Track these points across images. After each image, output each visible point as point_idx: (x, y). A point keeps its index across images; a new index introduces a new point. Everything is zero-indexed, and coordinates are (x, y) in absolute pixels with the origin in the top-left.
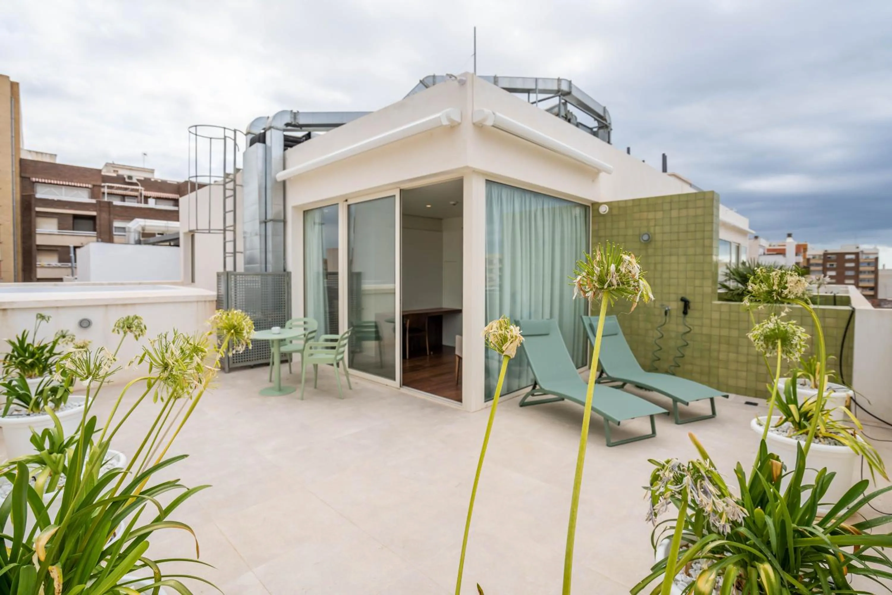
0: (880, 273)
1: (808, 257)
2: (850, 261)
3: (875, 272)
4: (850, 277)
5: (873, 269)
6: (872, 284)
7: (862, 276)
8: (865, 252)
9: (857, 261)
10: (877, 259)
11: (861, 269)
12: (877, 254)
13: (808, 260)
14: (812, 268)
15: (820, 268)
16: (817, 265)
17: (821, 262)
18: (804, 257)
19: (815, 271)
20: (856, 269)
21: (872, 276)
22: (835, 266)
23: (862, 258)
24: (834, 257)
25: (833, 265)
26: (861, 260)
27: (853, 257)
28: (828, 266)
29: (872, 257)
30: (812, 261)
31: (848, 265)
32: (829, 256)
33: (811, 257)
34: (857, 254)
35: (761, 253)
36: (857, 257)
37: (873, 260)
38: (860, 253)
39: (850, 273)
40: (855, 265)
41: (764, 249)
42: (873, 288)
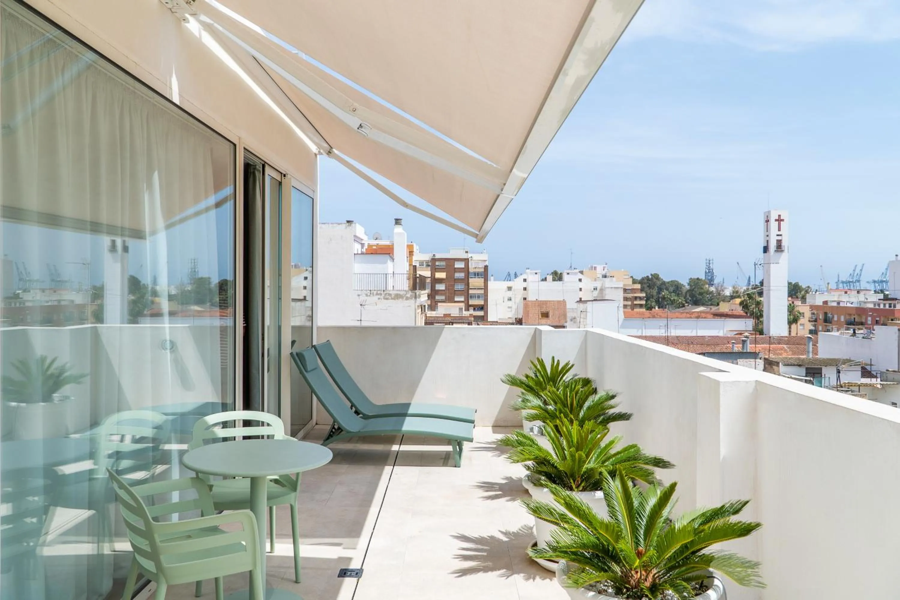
0: (489, 287)
2: (460, 270)
4: (460, 293)
6: (481, 302)
7: (472, 291)
8: (474, 258)
9: (466, 270)
10: (486, 268)
11: (471, 281)
13: (415, 267)
20: (466, 281)
21: (482, 293)
23: (472, 266)
24: (442, 263)
26: (471, 270)
27: (462, 264)
29: (482, 265)
31: (458, 275)
32: (437, 263)
34: (466, 261)
35: (358, 250)
36: (467, 265)
37: (483, 270)
38: (470, 259)
39: (459, 287)
40: (465, 276)
41: (361, 243)
42: (482, 308)
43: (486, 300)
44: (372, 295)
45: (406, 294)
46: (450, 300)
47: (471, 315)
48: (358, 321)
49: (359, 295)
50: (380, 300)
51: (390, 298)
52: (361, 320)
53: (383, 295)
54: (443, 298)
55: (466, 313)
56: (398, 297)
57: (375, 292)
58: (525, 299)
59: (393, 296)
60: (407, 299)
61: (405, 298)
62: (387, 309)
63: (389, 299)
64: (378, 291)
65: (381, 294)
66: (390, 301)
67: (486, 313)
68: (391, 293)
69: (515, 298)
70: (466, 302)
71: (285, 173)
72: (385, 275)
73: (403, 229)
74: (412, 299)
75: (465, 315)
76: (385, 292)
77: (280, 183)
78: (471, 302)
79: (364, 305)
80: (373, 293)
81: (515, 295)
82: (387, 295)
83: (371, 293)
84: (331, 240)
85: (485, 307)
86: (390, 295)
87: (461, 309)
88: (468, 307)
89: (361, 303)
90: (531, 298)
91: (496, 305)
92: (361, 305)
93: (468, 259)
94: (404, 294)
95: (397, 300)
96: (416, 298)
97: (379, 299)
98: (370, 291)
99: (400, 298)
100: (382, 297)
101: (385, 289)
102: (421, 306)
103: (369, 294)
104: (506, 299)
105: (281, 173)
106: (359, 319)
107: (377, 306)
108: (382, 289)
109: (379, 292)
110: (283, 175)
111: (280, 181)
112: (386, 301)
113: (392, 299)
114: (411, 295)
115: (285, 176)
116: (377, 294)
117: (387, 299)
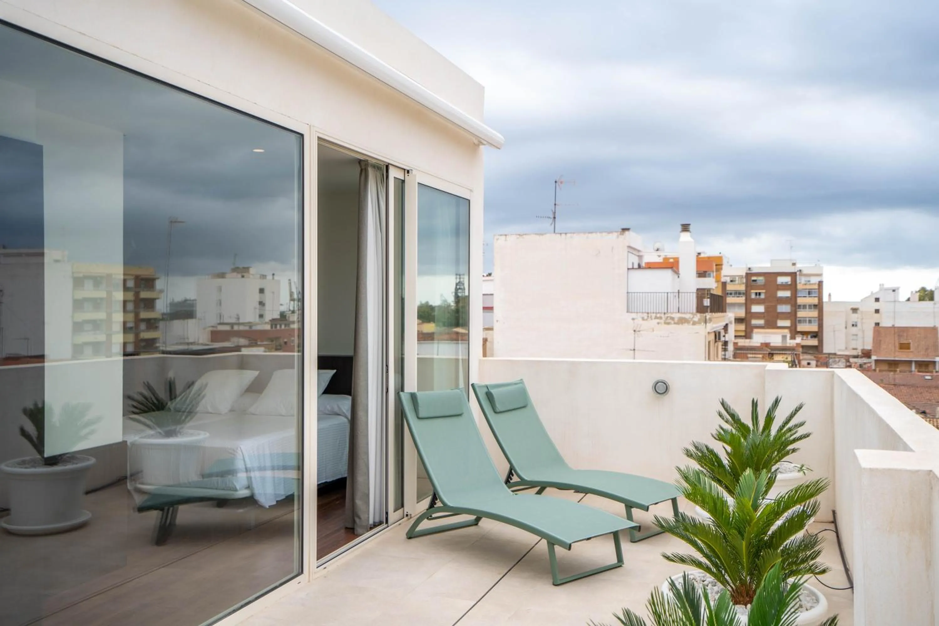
0: (826, 308)
1: (723, 279)
2: (784, 287)
3: (819, 307)
4: (784, 316)
5: (815, 301)
6: (814, 328)
7: (801, 314)
8: (805, 272)
9: (793, 287)
10: (820, 284)
11: (800, 301)
12: (820, 275)
13: (724, 284)
14: (730, 300)
15: (742, 300)
16: (738, 293)
17: (742, 288)
18: (717, 281)
19: (733, 305)
20: (792, 301)
21: (814, 313)
22: (763, 296)
23: (801, 281)
24: (761, 279)
25: (760, 294)
26: (799, 287)
27: (787, 279)
28: (753, 296)
29: (814, 280)
30: (730, 287)
31: (781, 294)
32: (754, 278)
33: (728, 279)
34: (793, 275)
35: (633, 264)
36: (794, 280)
37: (816, 287)
38: (798, 273)
39: (784, 308)
40: (792, 294)
41: (638, 256)
42: (816, 335)
43: (821, 326)
44: (649, 319)
45: (693, 317)
46: (771, 324)
47: (798, 344)
48: (631, 350)
49: (633, 319)
50: (660, 325)
51: (673, 322)
52: (634, 350)
53: (664, 319)
54: (761, 322)
55: (791, 343)
56: (682, 321)
57: (654, 315)
58: (877, 324)
59: (676, 320)
60: (694, 323)
61: (691, 322)
62: (668, 337)
63: (672, 324)
64: (656, 313)
65: (661, 318)
66: (673, 326)
67: (821, 342)
68: (673, 316)
69: (862, 323)
70: (793, 328)
71: (408, 168)
72: (666, 294)
73: (691, 236)
74: (700, 323)
75: (790, 343)
76: (666, 315)
77: (403, 181)
78: (800, 328)
79: (639, 331)
80: (651, 316)
81: (862, 319)
82: (669, 318)
83: (648, 317)
84: (599, 252)
85: (819, 334)
86: (672, 319)
87: (784, 337)
88: (794, 333)
89: (635, 329)
90: (886, 323)
91: (834, 331)
92: (635, 331)
93: (795, 273)
94: (690, 318)
95: (681, 325)
96: (706, 322)
97: (658, 323)
98: (648, 313)
99: (685, 323)
100: (662, 321)
101: (666, 311)
102: (715, 332)
103: (646, 318)
104: (850, 325)
105: (405, 170)
106: (632, 348)
107: (655, 332)
108: (663, 312)
109: (658, 315)
110: (406, 172)
111: (403, 179)
112: (666, 326)
113: (675, 323)
114: (699, 319)
115: (408, 172)
116: (656, 318)
117: (669, 323)
